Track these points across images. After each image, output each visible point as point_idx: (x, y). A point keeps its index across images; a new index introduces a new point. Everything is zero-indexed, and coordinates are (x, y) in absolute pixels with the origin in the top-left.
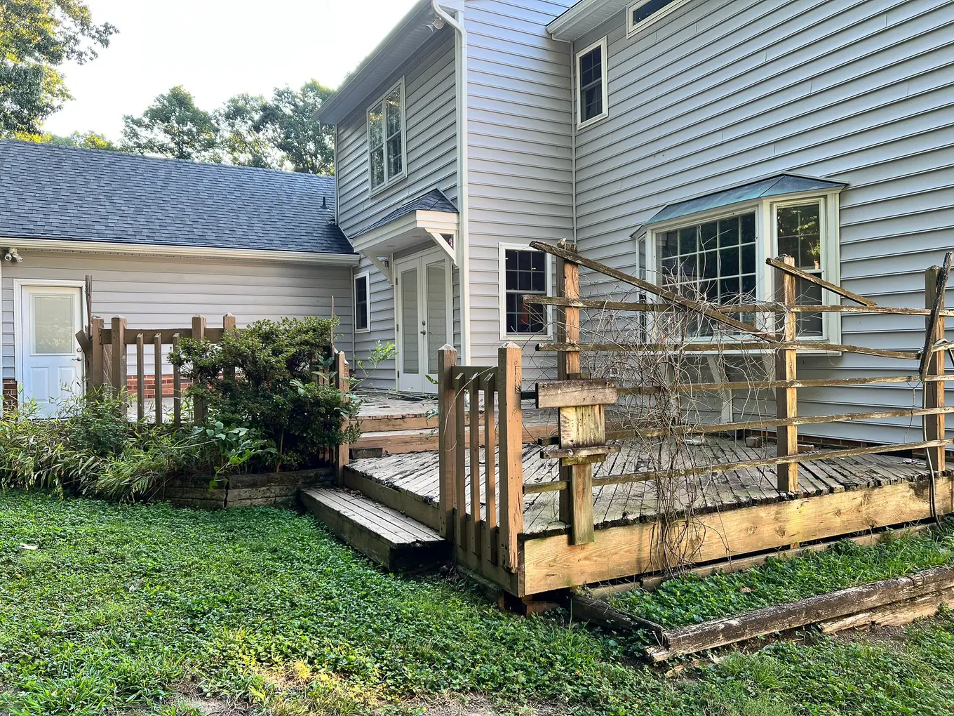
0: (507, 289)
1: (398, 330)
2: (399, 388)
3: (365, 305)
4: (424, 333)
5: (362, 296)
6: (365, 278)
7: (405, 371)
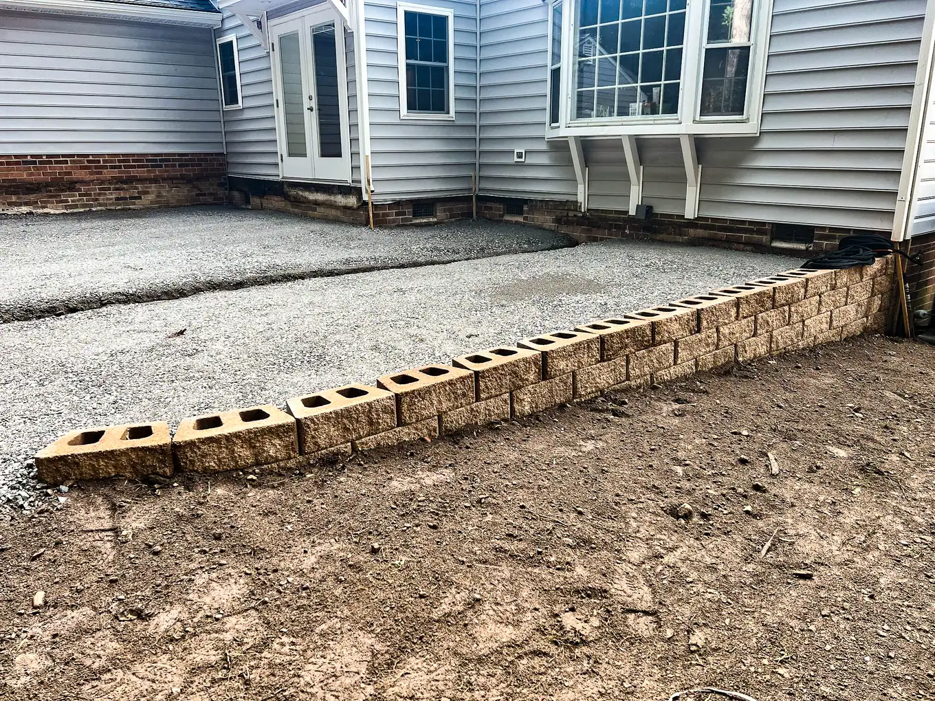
0: (407, 59)
1: (278, 106)
2: (283, 174)
3: (234, 76)
4: (311, 109)
5: (228, 64)
6: (231, 42)
7: (290, 155)
